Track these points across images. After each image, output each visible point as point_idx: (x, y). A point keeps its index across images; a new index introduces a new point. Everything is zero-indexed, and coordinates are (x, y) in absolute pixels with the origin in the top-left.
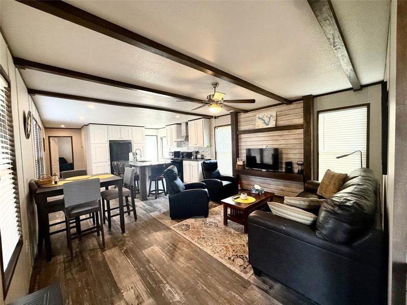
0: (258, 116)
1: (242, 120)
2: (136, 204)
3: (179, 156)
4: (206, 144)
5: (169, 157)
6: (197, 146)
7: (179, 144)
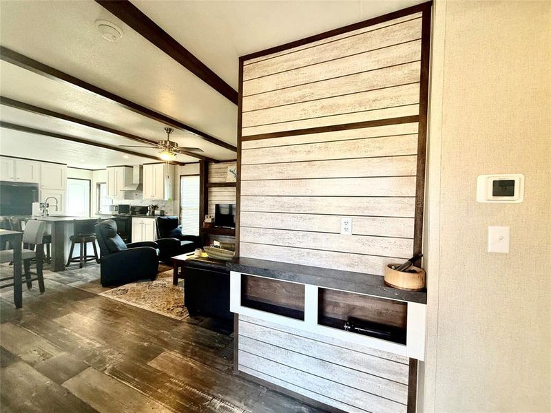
0: (229, 168)
1: (213, 171)
2: (44, 276)
3: (127, 212)
4: (168, 197)
5: (111, 213)
6: (154, 199)
7: (128, 195)
